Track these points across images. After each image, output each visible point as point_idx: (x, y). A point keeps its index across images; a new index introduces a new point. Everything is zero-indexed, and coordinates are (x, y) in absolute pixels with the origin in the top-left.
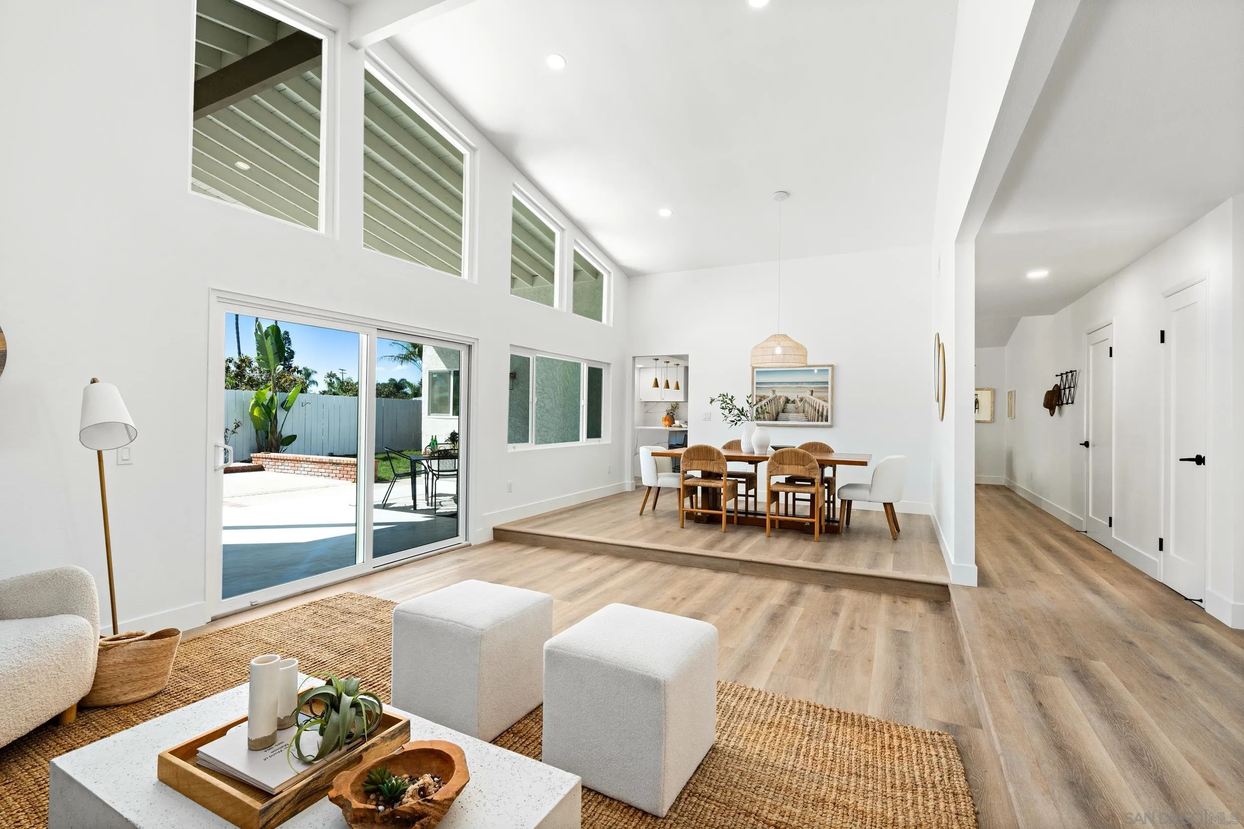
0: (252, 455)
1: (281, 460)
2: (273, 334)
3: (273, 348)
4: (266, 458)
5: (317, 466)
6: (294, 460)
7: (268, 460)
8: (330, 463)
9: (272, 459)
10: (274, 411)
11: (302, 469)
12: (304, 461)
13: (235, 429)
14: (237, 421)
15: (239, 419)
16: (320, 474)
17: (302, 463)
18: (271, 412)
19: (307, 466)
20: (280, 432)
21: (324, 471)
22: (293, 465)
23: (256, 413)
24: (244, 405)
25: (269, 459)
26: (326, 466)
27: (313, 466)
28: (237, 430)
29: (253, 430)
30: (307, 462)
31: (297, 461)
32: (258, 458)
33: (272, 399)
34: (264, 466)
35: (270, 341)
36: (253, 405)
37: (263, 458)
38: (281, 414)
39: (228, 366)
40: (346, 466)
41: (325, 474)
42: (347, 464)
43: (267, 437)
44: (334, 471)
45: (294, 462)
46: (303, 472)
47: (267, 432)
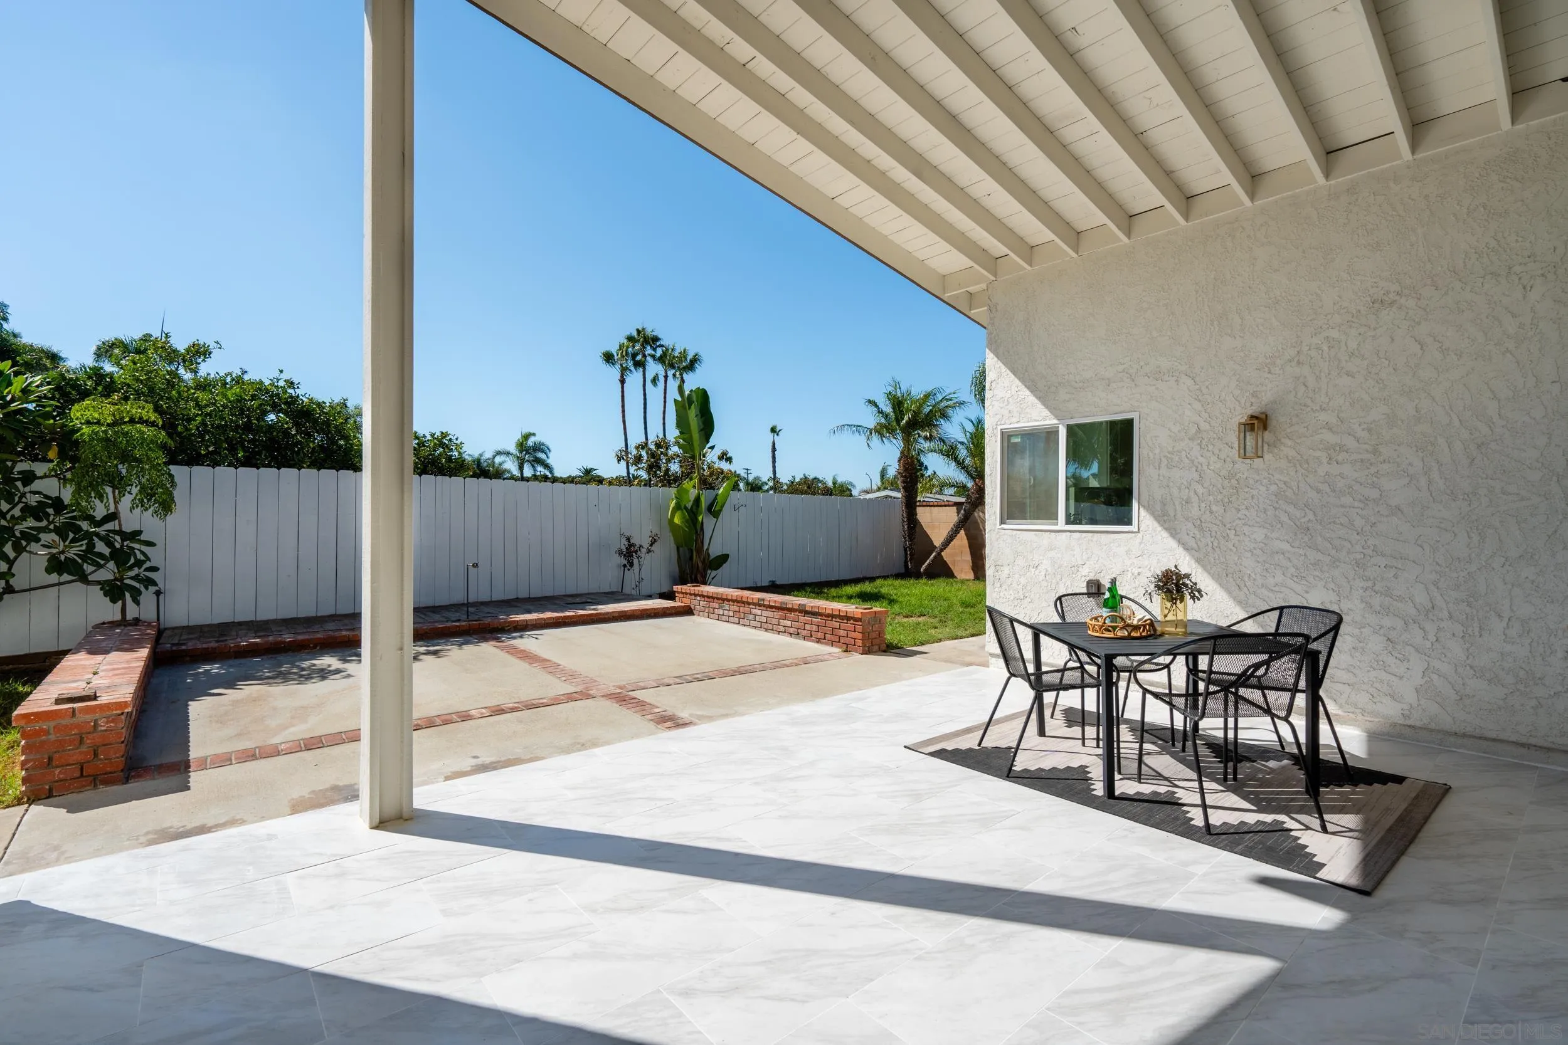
0: (675, 588)
1: (718, 599)
2: (697, 401)
3: (698, 423)
4: (696, 595)
5: (778, 614)
6: (738, 602)
7: (698, 598)
8: (800, 611)
9: (703, 596)
10: (700, 518)
11: (751, 617)
12: (754, 604)
13: (651, 545)
14: (654, 533)
15: (656, 531)
16: (782, 629)
17: (751, 606)
18: (697, 519)
19: (759, 612)
20: (708, 549)
21: (788, 623)
22: (737, 609)
23: (677, 520)
24: (661, 509)
25: (700, 596)
26: (793, 615)
27: (770, 614)
28: (653, 548)
29: (673, 546)
30: (760, 605)
31: (743, 602)
32: (683, 593)
33: (697, 500)
34: (692, 607)
35: (694, 412)
36: (673, 508)
37: (691, 594)
38: (708, 522)
39: (641, 455)
40: (830, 619)
41: (792, 630)
42: (832, 616)
43: (691, 558)
44: (808, 627)
45: (739, 604)
46: (753, 623)
47: (691, 551)
